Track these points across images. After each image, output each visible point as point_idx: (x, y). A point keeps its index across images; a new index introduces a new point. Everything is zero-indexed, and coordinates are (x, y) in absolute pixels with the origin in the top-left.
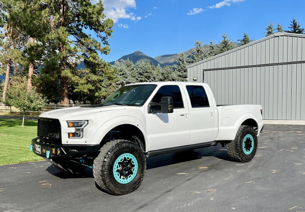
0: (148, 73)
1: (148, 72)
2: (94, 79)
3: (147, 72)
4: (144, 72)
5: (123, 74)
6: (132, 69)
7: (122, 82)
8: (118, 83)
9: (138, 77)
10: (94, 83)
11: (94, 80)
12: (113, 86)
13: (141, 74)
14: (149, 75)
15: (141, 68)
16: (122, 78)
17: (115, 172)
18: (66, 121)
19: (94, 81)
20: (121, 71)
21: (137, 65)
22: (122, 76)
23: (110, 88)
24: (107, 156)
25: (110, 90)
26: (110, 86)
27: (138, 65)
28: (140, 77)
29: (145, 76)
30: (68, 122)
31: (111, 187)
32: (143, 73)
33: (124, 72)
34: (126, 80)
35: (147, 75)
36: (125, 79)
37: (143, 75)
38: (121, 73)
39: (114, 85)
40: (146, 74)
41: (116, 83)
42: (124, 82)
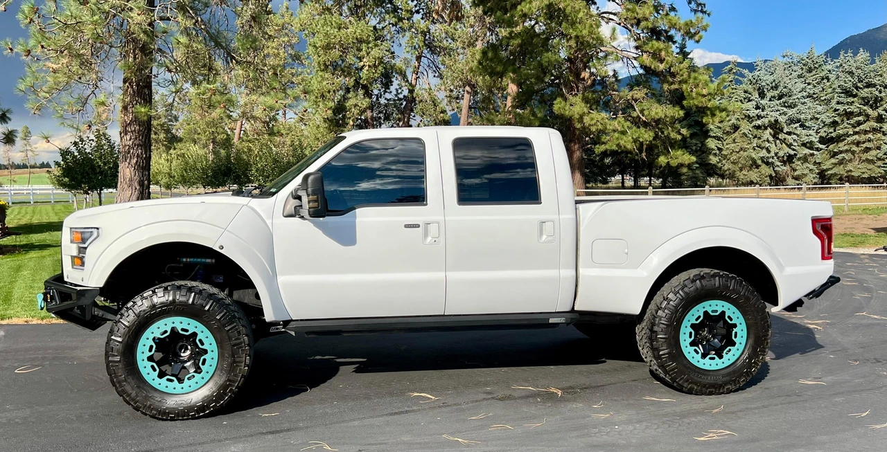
0: (874, 89)
1: (874, 85)
2: (656, 113)
3: (869, 85)
4: (859, 85)
5: (780, 97)
6: (823, 79)
7: (773, 120)
8: (759, 122)
9: (838, 103)
10: (658, 128)
11: (657, 117)
12: (744, 133)
13: (848, 93)
14: (877, 93)
15: (851, 73)
16: (776, 108)
19: (658, 121)
20: (776, 87)
21: (838, 64)
22: (778, 102)
23: (734, 140)
25: (733, 145)
26: (734, 133)
27: (841, 65)
28: (842, 103)
29: (863, 99)
30: (73, 230)
32: (857, 88)
33: (785, 87)
34: (791, 112)
35: (870, 96)
36: (785, 109)
37: (855, 96)
38: (776, 93)
39: (746, 132)
40: (865, 93)
41: (754, 123)
42: (782, 119)
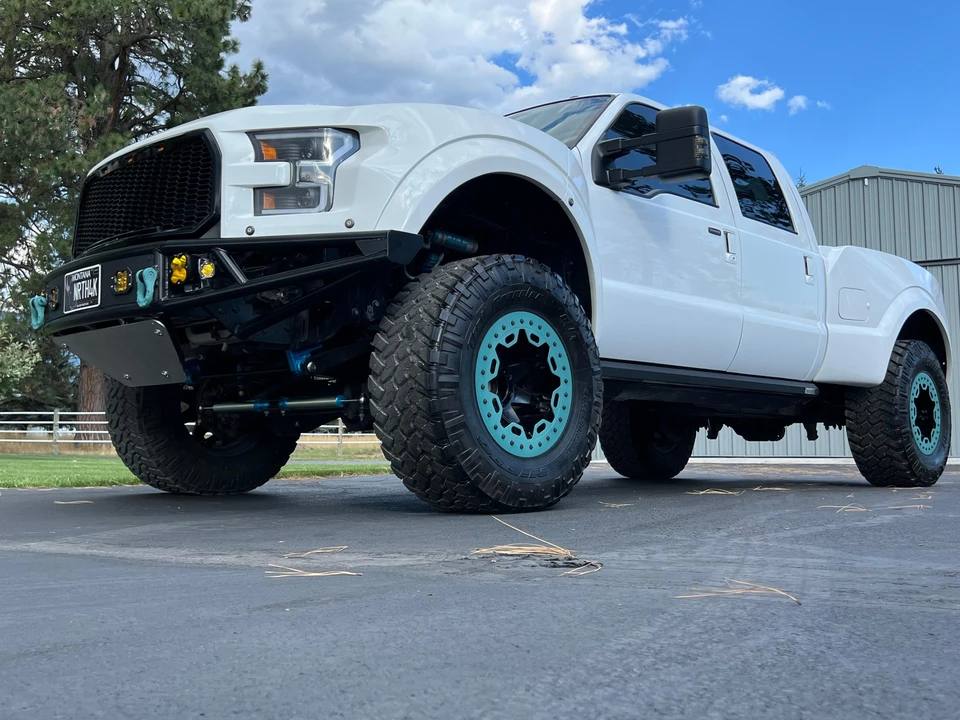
17: (483, 388)
18: (251, 134)
24: (452, 300)
30: (259, 137)
31: (468, 454)
